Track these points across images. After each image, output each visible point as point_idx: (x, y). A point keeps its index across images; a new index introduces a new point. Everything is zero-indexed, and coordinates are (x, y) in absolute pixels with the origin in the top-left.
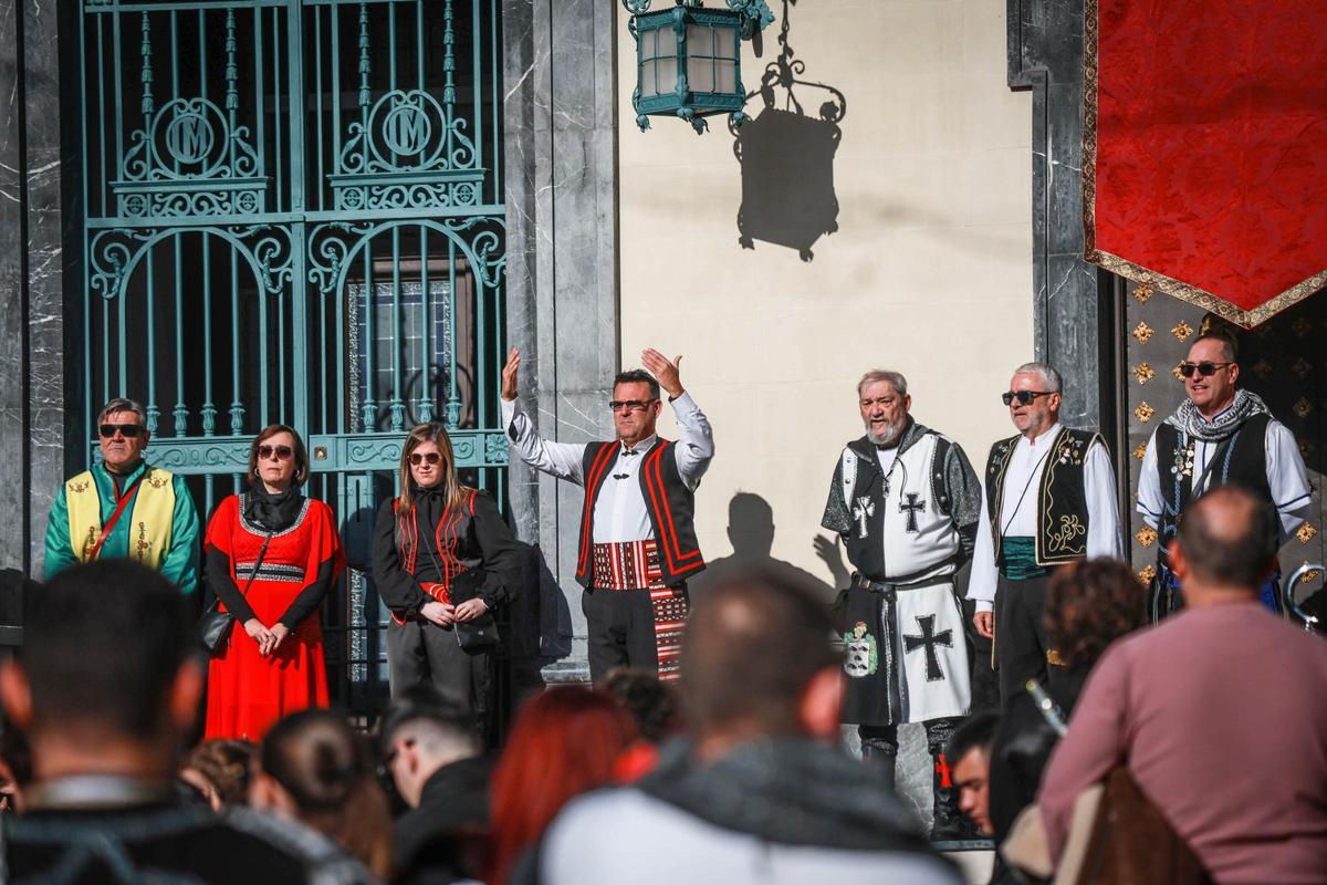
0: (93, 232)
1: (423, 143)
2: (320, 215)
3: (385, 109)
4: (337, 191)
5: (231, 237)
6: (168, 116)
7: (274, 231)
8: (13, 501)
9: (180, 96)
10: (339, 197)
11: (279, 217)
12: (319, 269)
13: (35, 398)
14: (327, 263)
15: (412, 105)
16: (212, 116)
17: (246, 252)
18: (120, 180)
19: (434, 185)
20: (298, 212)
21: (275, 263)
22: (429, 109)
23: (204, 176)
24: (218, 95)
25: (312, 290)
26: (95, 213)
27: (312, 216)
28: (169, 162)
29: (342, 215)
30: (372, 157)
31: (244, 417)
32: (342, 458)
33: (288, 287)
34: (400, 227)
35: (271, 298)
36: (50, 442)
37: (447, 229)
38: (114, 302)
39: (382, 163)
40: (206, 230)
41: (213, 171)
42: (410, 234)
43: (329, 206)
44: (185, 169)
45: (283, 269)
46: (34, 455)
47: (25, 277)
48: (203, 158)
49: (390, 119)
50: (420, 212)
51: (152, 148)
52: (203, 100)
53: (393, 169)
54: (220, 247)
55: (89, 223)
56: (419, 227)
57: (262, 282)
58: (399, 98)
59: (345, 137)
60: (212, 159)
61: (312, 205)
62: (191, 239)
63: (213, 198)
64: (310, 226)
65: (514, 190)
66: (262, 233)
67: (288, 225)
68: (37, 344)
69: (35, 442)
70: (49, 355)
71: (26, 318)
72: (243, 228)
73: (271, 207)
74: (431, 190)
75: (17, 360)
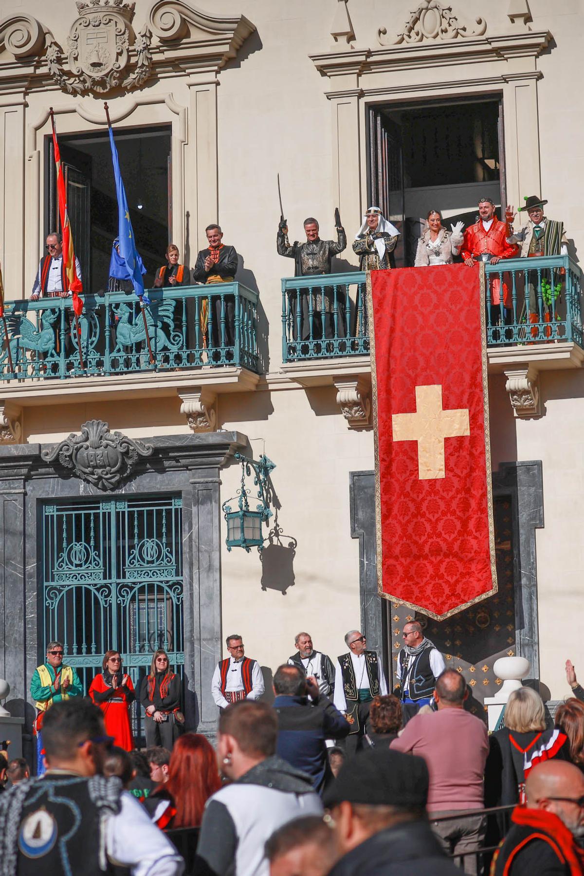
0: (47, 587)
1: (155, 556)
2: (121, 580)
3: (143, 546)
4: (127, 572)
5: (92, 588)
6: (71, 548)
7: (106, 586)
8: (21, 676)
9: (76, 542)
10: (127, 574)
11: (108, 581)
12: (121, 598)
13: (28, 642)
14: (123, 596)
15: (152, 544)
16: (86, 548)
17: (96, 593)
18: (56, 570)
19: (159, 570)
20: (114, 579)
21: (106, 596)
22: (158, 545)
23: (83, 568)
24: (88, 541)
25: (119, 606)
26: (47, 580)
27: (118, 581)
28: (72, 563)
29: (128, 580)
30: (138, 561)
31: (96, 648)
32: (128, 662)
33: (110, 605)
34: (148, 584)
35: (105, 609)
36: (32, 656)
37: (163, 585)
38: (53, 610)
39: (142, 563)
40: (83, 586)
41: (86, 566)
42: (151, 587)
43: (124, 577)
44: (77, 566)
45: (109, 599)
46: (27, 660)
47: (25, 602)
48: (83, 562)
49: (145, 548)
50: (155, 579)
51: (66, 559)
52: (83, 543)
53: (145, 565)
54: (88, 591)
55: (45, 584)
56: (154, 584)
57: (102, 603)
58: (148, 541)
59: (130, 555)
60: (86, 562)
61: (118, 577)
62: (78, 589)
63: (86, 575)
64: (118, 584)
65: (186, 571)
66: (102, 587)
67: (111, 584)
68: (28, 624)
69: (28, 657)
70: (32, 627)
71: (25, 616)
72: (96, 585)
73: (105, 578)
74: (158, 572)
75: (22, 629)
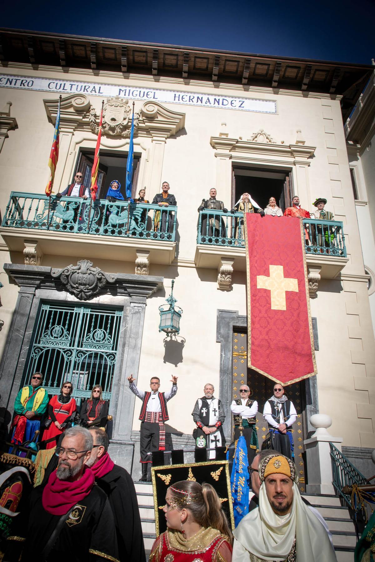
0: (35, 346)
1: (102, 338)
2: (80, 348)
3: (95, 332)
4: (84, 345)
5: (61, 350)
6: (54, 328)
7: (70, 350)
8: (7, 393)
9: (57, 325)
10: (84, 346)
11: (72, 348)
12: (77, 358)
13: (16, 374)
14: (79, 357)
15: (101, 332)
16: (62, 329)
17: (63, 353)
18: (42, 338)
19: (103, 346)
20: (76, 347)
21: (69, 356)
22: (104, 332)
23: (59, 339)
24: (64, 325)
25: (75, 362)
26: (36, 343)
27: (78, 349)
28: (52, 336)
29: (84, 349)
30: (91, 340)
31: (57, 384)
32: (75, 394)
33: (70, 361)
34: (95, 353)
35: (67, 363)
36: (18, 383)
37: (104, 354)
38: (35, 360)
39: (93, 341)
40: (57, 349)
41: (60, 338)
42: (96, 354)
43: (82, 347)
44: (55, 337)
45: (70, 357)
46: (14, 385)
47: (20, 352)
48: (59, 336)
49: (96, 334)
50: (99, 350)
51: (49, 333)
52: (61, 326)
53: (95, 342)
54: (59, 352)
55: (34, 344)
56: (98, 353)
57: (66, 359)
58: (99, 330)
59: (87, 336)
60: (60, 336)
61: (78, 346)
62: (53, 350)
63: (59, 343)
64: (77, 350)
65: (119, 348)
66: (68, 350)
67: (73, 350)
68: (20, 364)
69: (14, 383)
70: (22, 366)
71: (19, 359)
72: (64, 349)
73: (70, 346)
74: (102, 347)
75: (15, 366)
